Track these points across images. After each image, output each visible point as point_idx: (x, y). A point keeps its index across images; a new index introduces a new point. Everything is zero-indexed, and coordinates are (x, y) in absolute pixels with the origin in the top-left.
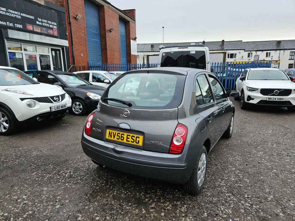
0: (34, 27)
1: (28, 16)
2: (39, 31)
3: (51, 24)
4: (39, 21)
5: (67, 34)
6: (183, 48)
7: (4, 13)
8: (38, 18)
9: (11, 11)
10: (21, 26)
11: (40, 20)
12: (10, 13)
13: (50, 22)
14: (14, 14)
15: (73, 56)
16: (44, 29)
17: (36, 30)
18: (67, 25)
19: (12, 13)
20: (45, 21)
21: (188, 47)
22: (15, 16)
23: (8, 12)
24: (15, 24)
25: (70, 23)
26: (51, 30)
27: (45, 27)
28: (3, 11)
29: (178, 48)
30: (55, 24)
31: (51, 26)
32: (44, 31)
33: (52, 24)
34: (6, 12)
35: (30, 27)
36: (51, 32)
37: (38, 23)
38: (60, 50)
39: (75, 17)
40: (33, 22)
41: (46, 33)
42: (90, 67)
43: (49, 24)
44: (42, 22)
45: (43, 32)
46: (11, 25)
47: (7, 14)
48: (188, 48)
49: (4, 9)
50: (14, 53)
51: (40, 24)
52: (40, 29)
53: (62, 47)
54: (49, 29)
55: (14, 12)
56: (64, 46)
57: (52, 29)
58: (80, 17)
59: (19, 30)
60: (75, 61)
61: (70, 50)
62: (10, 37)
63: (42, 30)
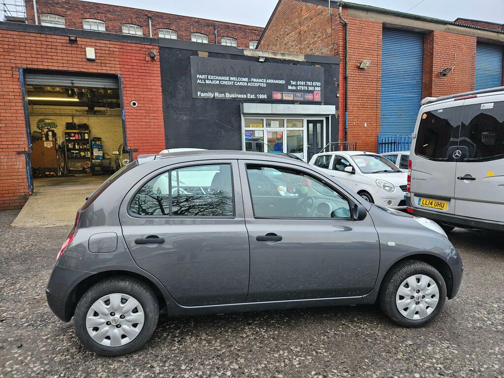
0: (284, 95)
1: (277, 82)
2: (291, 98)
3: (310, 86)
4: (292, 85)
5: (338, 95)
6: (465, 99)
7: (245, 84)
8: (292, 81)
9: (255, 80)
10: (265, 96)
11: (294, 83)
12: (253, 82)
13: (309, 83)
14: (258, 82)
15: (345, 128)
16: (299, 94)
17: (285, 98)
18: (340, 82)
19: (255, 82)
20: (302, 83)
21: (478, 95)
22: (258, 84)
23: (250, 82)
24: (258, 95)
25: (345, 78)
26: (311, 94)
27: (300, 91)
28: (245, 82)
29: (454, 99)
30: (318, 84)
31: (310, 88)
32: (299, 97)
33: (312, 86)
34: (247, 83)
35: (277, 96)
36: (309, 97)
37: (290, 87)
38: (323, 120)
39: (359, 65)
40: (281, 88)
41: (302, 99)
42: (380, 144)
43: (308, 86)
44: (296, 86)
45: (296, 99)
46: (252, 97)
47: (249, 84)
48: (476, 97)
49: (246, 79)
50: (253, 131)
51: (294, 88)
52: (292, 95)
53: (327, 116)
55: (258, 80)
56: (329, 115)
57: (312, 92)
58: (366, 63)
59: (262, 101)
60: (348, 136)
61: (340, 120)
62: (245, 111)
63: (296, 96)
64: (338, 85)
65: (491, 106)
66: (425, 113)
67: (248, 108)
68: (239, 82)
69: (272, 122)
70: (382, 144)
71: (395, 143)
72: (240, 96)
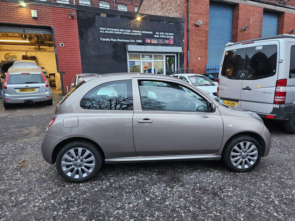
0: (152, 40)
1: (148, 32)
2: (156, 43)
3: (167, 35)
4: (157, 35)
5: (184, 41)
6: (248, 44)
7: (129, 34)
8: (156, 32)
9: (135, 31)
10: (140, 41)
11: (158, 33)
12: (133, 32)
13: (167, 34)
14: (136, 33)
15: (187, 61)
16: (161, 40)
17: (153, 42)
18: (185, 33)
19: (135, 33)
20: (163, 34)
21: (255, 42)
22: (137, 34)
23: (132, 32)
24: (137, 40)
25: (188, 31)
27: (162, 38)
28: (129, 32)
29: (242, 44)
30: (172, 34)
31: (168, 37)
32: (161, 41)
33: (169, 35)
34: (130, 33)
35: (148, 41)
36: (167, 42)
37: (155, 36)
38: (175, 56)
39: (196, 23)
40: (151, 37)
41: (162, 43)
42: (207, 70)
43: (166, 35)
44: (159, 35)
45: (159, 43)
46: (133, 41)
47: (131, 34)
48: (253, 43)
49: (129, 31)
50: (134, 62)
51: (158, 36)
52: (157, 41)
53: (177, 53)
54: (166, 40)
55: (136, 31)
56: (178, 53)
57: (168, 39)
58: (200, 22)
59: (139, 44)
60: (189, 65)
61: (185, 55)
62: (129, 50)
63: (159, 41)
64: (184, 35)
65: (261, 48)
66: (227, 52)
67: (131, 48)
68: (125, 32)
69: (145, 56)
70: (209, 69)
71: (215, 69)
72: (126, 41)
